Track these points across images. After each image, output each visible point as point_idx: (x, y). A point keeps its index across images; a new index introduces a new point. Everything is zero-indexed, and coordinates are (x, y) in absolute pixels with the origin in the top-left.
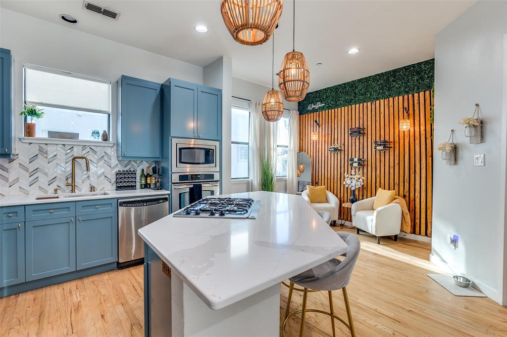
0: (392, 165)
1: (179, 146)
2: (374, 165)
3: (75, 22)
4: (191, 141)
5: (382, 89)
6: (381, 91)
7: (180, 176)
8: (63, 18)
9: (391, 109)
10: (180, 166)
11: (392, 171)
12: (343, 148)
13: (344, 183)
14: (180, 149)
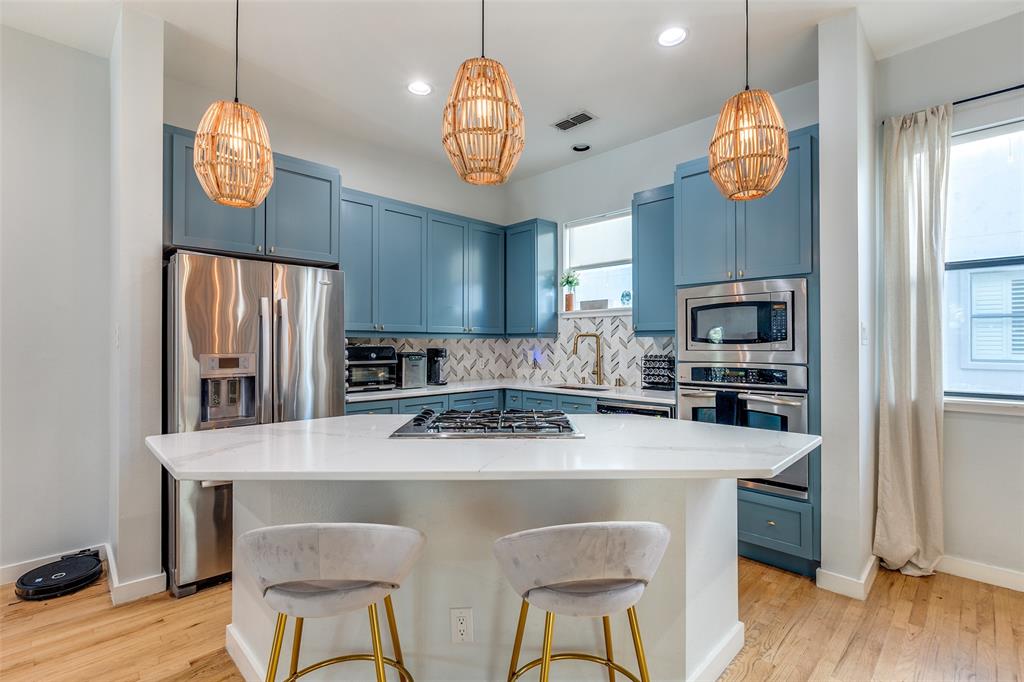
1: (692, 304)
3: (588, 148)
4: (732, 287)
7: (693, 369)
8: (576, 149)
10: (692, 348)
14: (695, 311)
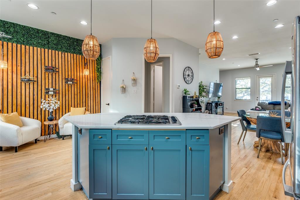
0: (76, 93)
2: (64, 93)
5: (70, 46)
6: (69, 48)
9: (75, 61)
11: (76, 97)
12: (35, 79)
13: (41, 107)
